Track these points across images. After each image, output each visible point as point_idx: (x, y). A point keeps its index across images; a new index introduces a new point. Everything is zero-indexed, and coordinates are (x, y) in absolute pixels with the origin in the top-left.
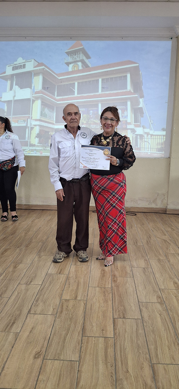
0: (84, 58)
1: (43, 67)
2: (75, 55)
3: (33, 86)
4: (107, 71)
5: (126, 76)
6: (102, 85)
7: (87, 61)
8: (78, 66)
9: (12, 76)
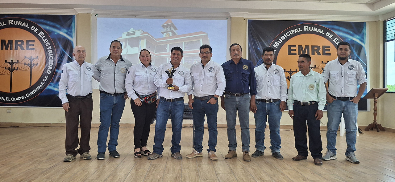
0: (173, 30)
1: (147, 34)
2: (168, 28)
3: (140, 46)
4: (188, 38)
5: (200, 41)
6: (184, 46)
7: (175, 31)
8: (170, 34)
9: (126, 39)
